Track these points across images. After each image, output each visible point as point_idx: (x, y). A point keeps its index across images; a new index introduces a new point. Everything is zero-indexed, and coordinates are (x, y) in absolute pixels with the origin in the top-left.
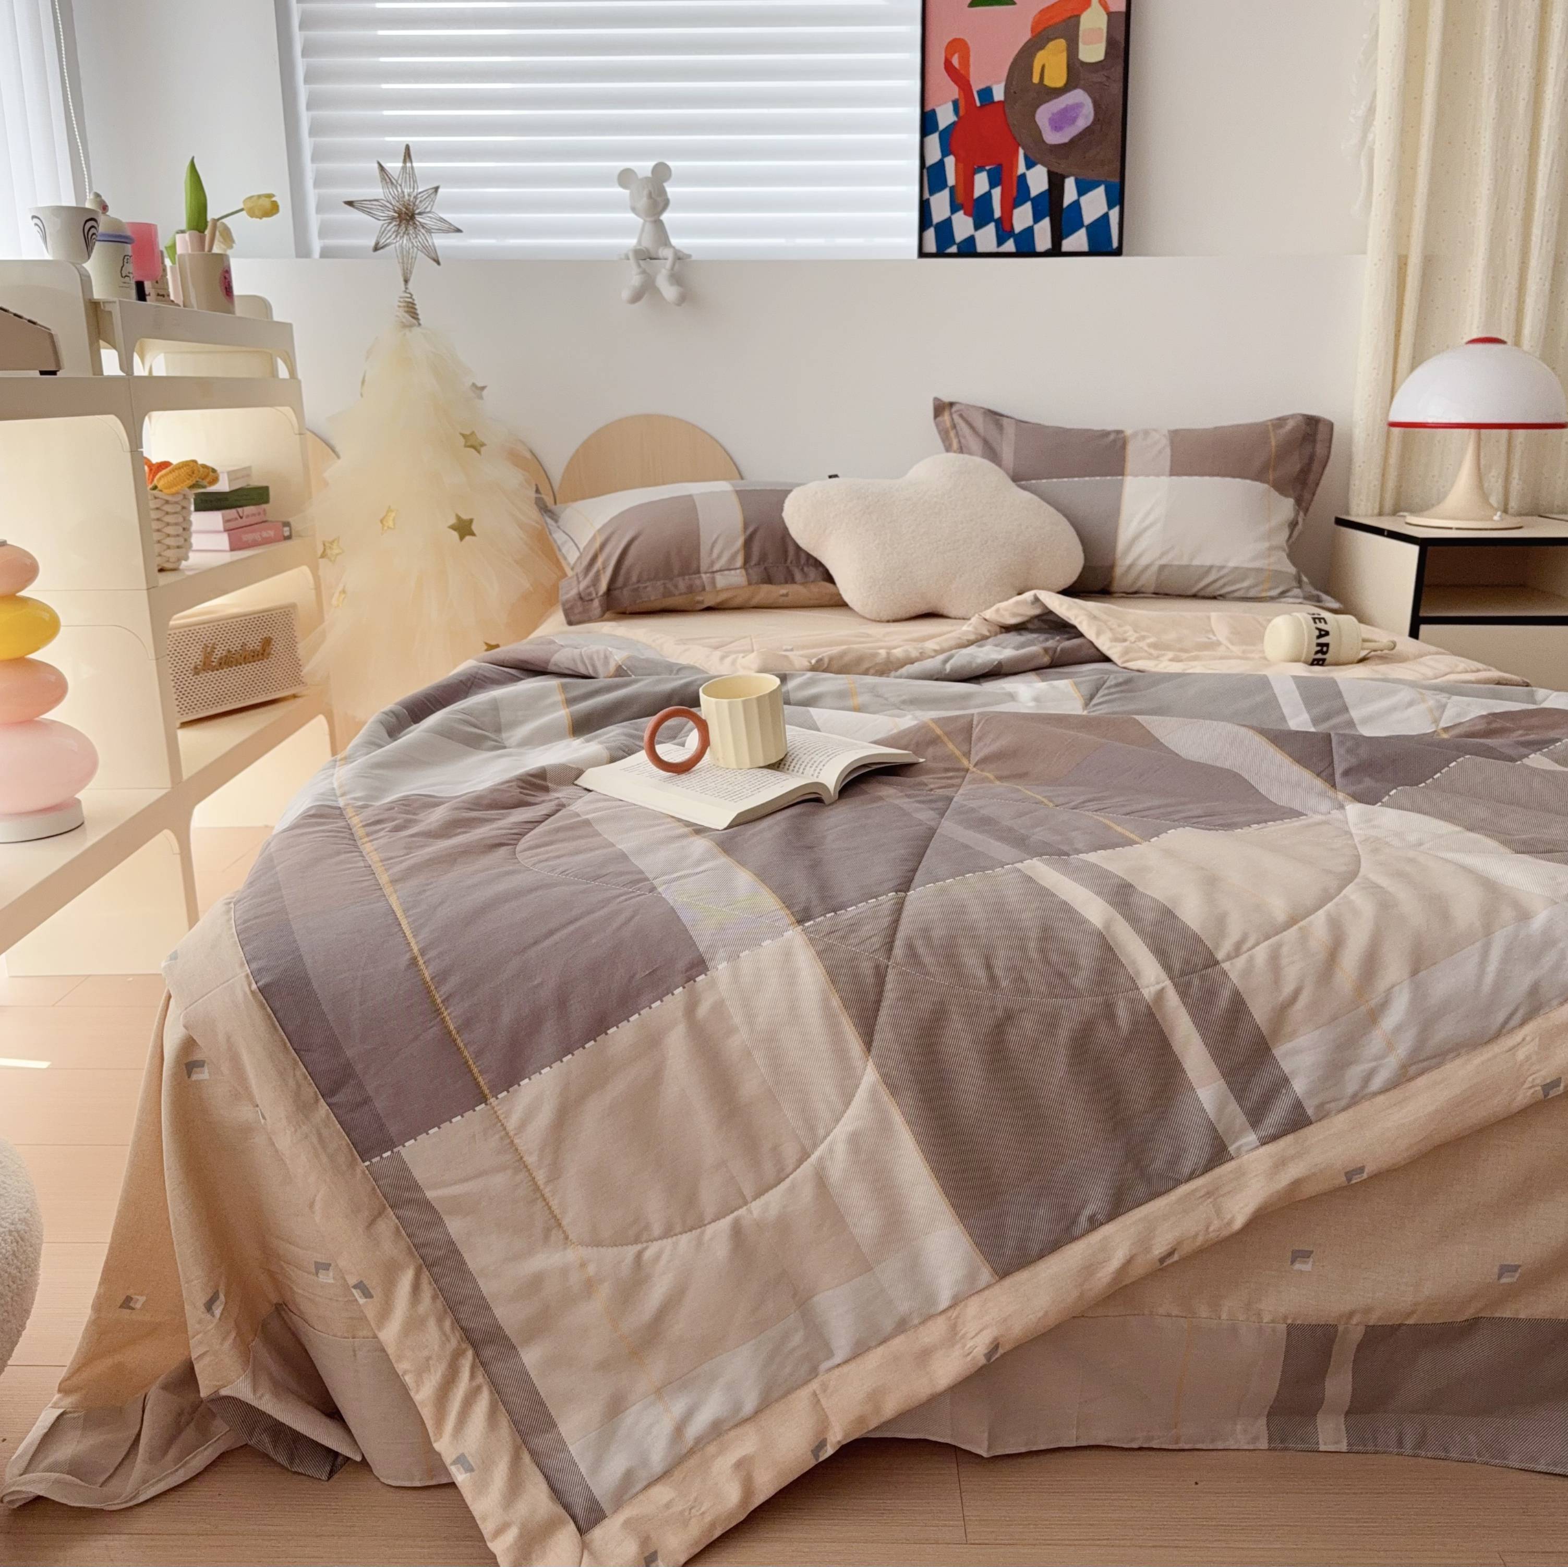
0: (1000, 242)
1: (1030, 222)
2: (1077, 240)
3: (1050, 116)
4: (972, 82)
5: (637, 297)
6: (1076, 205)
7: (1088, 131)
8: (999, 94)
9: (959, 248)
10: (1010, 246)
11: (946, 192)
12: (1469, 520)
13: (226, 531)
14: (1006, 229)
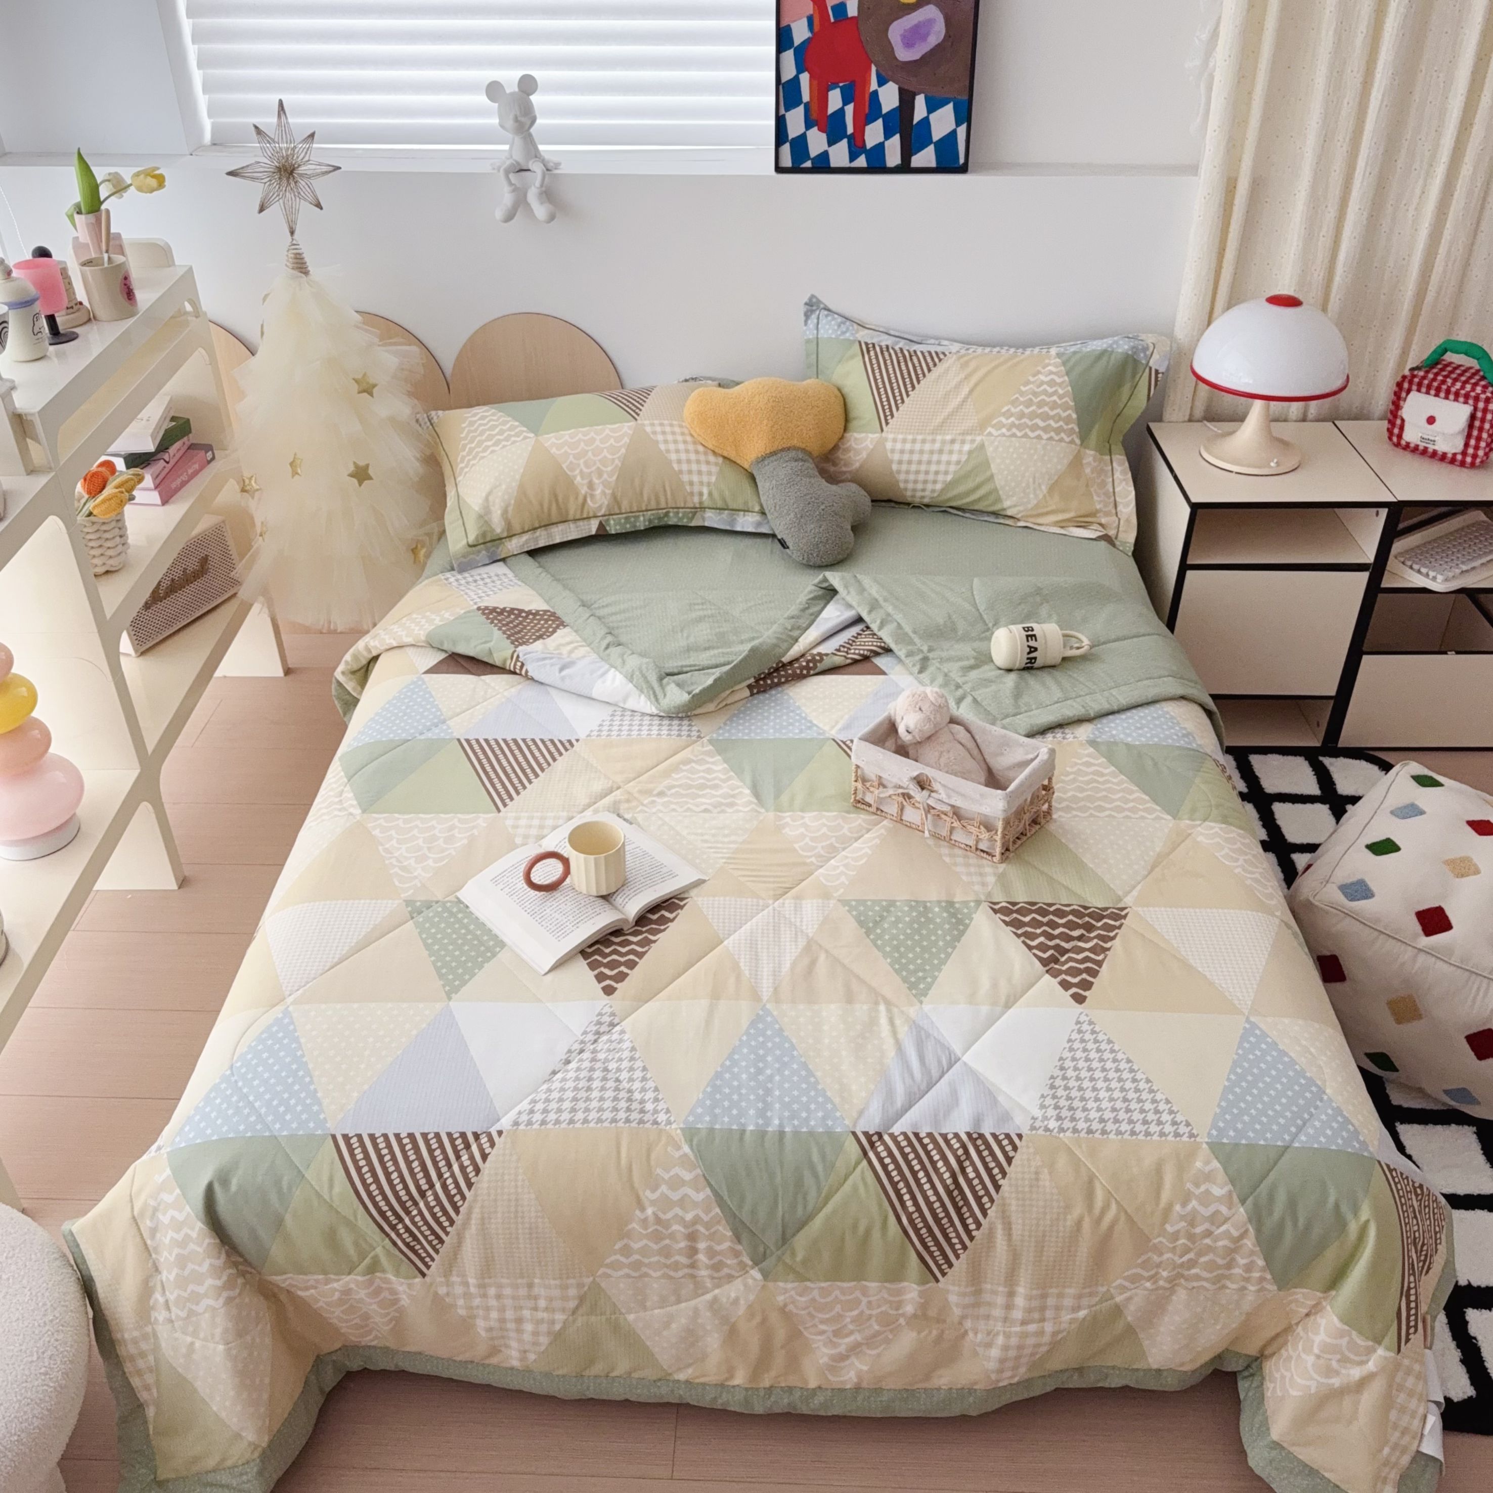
0: (852, 158)
1: (881, 139)
2: (926, 157)
3: (902, 32)
5: (509, 217)
6: (926, 122)
7: (938, 48)
9: (813, 164)
10: (861, 162)
11: (801, 108)
12: (1249, 466)
13: (156, 488)
14: (859, 145)
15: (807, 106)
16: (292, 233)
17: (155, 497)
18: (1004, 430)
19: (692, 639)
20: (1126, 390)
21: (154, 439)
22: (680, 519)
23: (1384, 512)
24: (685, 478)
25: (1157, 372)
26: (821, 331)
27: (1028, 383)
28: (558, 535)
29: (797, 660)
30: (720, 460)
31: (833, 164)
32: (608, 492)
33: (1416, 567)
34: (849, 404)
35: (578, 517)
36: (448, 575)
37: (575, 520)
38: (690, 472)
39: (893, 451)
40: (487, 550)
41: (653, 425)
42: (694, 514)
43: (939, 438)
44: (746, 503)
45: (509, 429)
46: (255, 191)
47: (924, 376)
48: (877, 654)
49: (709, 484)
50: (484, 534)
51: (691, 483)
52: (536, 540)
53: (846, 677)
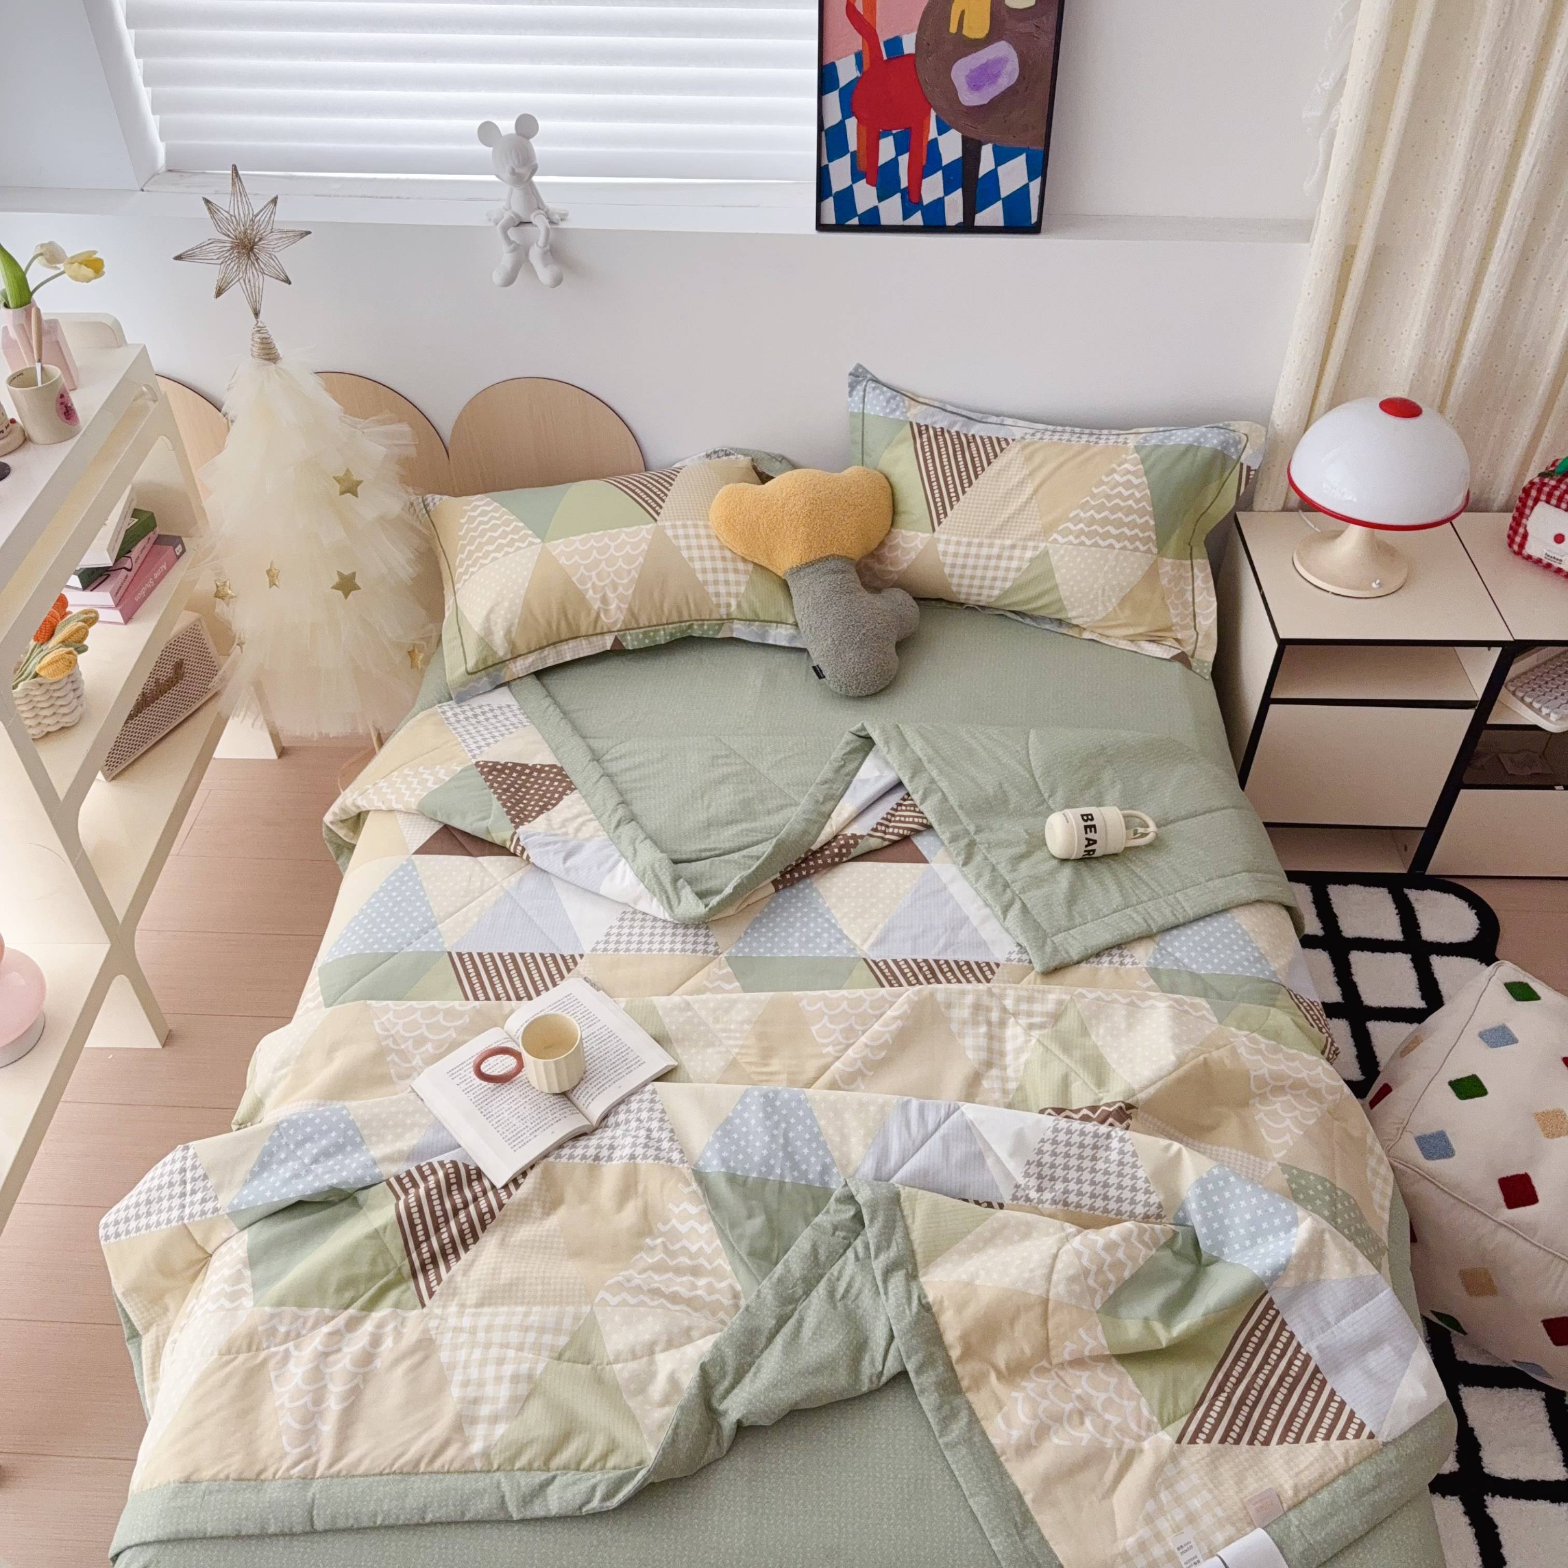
0: (906, 215)
1: (941, 194)
2: (993, 215)
3: (968, 72)
4: (878, 31)
5: (510, 280)
6: (993, 175)
7: (1010, 92)
8: (909, 47)
9: (860, 221)
10: (917, 219)
11: (847, 158)
12: (1348, 587)
13: (117, 605)
14: (915, 200)
15: (854, 155)
16: (257, 314)
17: (117, 616)
18: (1071, 538)
19: (713, 810)
20: (1213, 487)
21: (109, 550)
22: (704, 631)
23: (1498, 651)
24: (711, 589)
25: (1249, 469)
26: (868, 407)
27: (1102, 483)
28: (569, 652)
29: (828, 843)
30: (750, 567)
31: (884, 221)
32: (625, 606)
33: (1528, 700)
34: (899, 496)
35: (590, 632)
36: (446, 706)
37: (587, 636)
38: (716, 582)
39: (945, 554)
40: (488, 675)
41: (674, 527)
42: (721, 625)
43: (998, 542)
44: (779, 614)
45: (512, 532)
46: (210, 274)
47: (983, 470)
48: (917, 832)
49: (737, 595)
50: (485, 660)
51: (717, 595)
52: (544, 659)
53: (882, 865)
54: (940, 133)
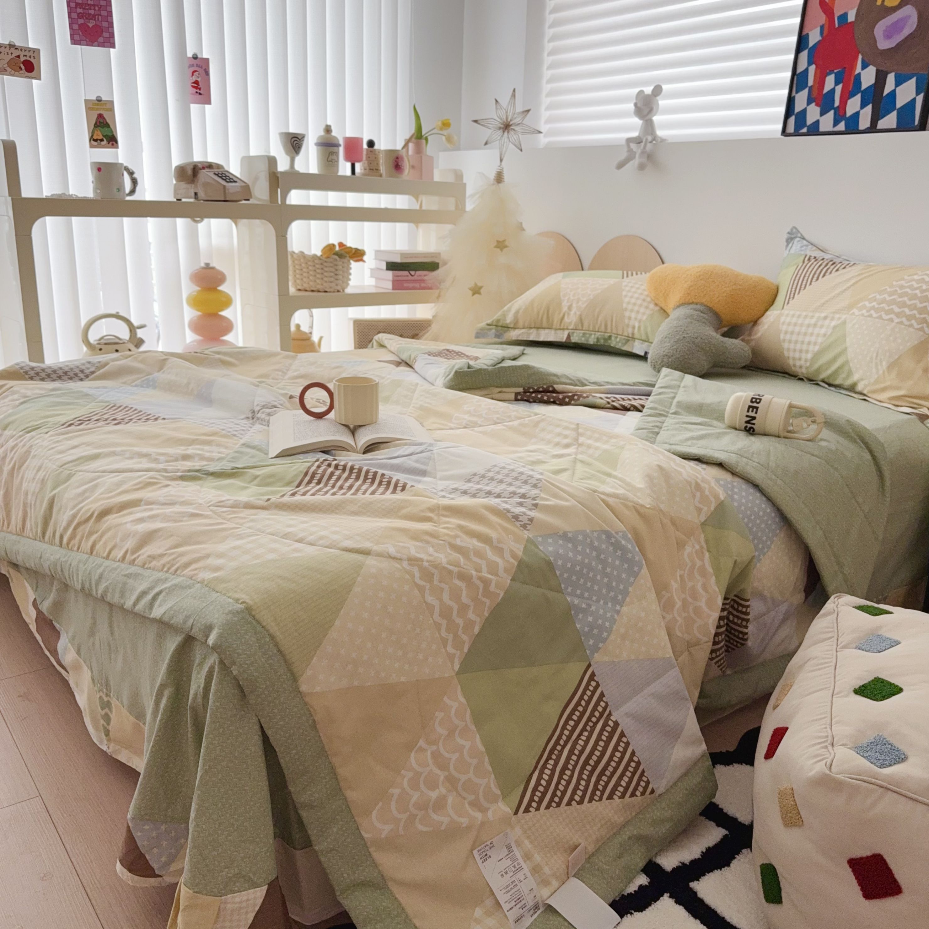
0: (836, 123)
1: (858, 108)
2: (890, 120)
3: (884, 28)
4: (835, 11)
6: (893, 94)
7: (911, 36)
8: (851, 17)
9: (808, 130)
10: (841, 126)
11: (806, 91)
13: (393, 281)
14: (841, 114)
16: (501, 160)
18: (864, 311)
22: (617, 343)
24: (627, 314)
28: (544, 336)
32: (578, 313)
35: (558, 327)
37: (556, 329)
38: (632, 311)
40: (497, 331)
41: (630, 283)
42: (627, 341)
43: (817, 314)
47: (830, 273)
49: (640, 321)
50: (498, 321)
51: (630, 318)
52: (529, 334)
54: (863, 68)
